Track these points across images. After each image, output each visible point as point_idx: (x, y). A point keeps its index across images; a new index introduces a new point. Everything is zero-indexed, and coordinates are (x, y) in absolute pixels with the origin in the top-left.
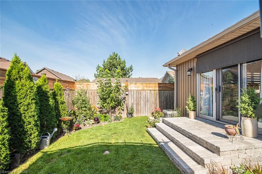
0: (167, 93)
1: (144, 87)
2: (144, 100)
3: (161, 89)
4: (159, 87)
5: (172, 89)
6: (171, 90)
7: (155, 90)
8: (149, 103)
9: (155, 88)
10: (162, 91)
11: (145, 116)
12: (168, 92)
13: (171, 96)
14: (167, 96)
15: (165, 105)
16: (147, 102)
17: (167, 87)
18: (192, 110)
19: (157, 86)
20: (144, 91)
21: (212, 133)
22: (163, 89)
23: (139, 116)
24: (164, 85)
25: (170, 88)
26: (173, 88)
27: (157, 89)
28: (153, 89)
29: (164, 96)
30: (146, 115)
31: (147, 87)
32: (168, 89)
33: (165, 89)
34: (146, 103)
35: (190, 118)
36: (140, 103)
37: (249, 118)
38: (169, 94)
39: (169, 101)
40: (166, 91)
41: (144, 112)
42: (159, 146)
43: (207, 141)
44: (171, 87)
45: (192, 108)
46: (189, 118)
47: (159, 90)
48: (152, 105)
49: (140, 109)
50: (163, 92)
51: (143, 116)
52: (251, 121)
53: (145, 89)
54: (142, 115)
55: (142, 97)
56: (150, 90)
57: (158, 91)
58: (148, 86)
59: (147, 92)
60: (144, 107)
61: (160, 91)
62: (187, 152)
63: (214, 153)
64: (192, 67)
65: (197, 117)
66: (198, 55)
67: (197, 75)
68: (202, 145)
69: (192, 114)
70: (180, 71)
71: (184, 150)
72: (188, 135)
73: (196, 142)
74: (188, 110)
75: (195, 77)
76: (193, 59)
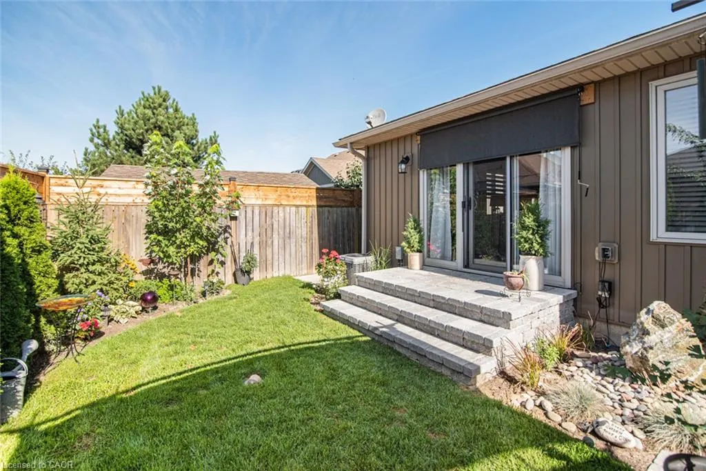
0: (337, 214)
1: (282, 197)
2: (281, 233)
3: (323, 204)
4: (317, 197)
5: (346, 204)
6: (345, 207)
7: (307, 206)
8: (293, 240)
9: (307, 201)
10: (326, 209)
11: (284, 276)
12: (339, 209)
13: (346, 222)
14: (337, 218)
15: (332, 243)
16: (290, 238)
17: (336, 199)
18: (416, 249)
19: (315, 195)
20: (281, 208)
21: (476, 291)
22: (328, 204)
23: (269, 276)
25: (344, 201)
26: (349, 202)
27: (315, 203)
28: (305, 203)
29: (331, 221)
30: (287, 273)
31: (289, 196)
32: (339, 204)
33: (332, 204)
34: (287, 240)
36: (270, 242)
37: (534, 257)
38: (342, 217)
39: (341, 233)
40: (335, 209)
41: (282, 266)
42: (370, 337)
43: (482, 306)
44: (346, 199)
45: (416, 246)
47: (318, 206)
48: (301, 247)
49: (269, 257)
50: (329, 211)
51: (277, 275)
52: (537, 260)
53: (284, 202)
54: (276, 275)
55: (275, 226)
56: (297, 206)
57: (316, 209)
58: (291, 195)
59: (288, 211)
60: (281, 252)
61: (321, 209)
62: (444, 335)
63: (498, 326)
64: (409, 155)
65: (424, 266)
66: (424, 129)
67: (421, 172)
68: (470, 316)
69: (415, 259)
70: (377, 161)
71: (436, 334)
72: (432, 303)
73: (455, 314)
74: (408, 250)
75: (415, 178)
76: (411, 135)
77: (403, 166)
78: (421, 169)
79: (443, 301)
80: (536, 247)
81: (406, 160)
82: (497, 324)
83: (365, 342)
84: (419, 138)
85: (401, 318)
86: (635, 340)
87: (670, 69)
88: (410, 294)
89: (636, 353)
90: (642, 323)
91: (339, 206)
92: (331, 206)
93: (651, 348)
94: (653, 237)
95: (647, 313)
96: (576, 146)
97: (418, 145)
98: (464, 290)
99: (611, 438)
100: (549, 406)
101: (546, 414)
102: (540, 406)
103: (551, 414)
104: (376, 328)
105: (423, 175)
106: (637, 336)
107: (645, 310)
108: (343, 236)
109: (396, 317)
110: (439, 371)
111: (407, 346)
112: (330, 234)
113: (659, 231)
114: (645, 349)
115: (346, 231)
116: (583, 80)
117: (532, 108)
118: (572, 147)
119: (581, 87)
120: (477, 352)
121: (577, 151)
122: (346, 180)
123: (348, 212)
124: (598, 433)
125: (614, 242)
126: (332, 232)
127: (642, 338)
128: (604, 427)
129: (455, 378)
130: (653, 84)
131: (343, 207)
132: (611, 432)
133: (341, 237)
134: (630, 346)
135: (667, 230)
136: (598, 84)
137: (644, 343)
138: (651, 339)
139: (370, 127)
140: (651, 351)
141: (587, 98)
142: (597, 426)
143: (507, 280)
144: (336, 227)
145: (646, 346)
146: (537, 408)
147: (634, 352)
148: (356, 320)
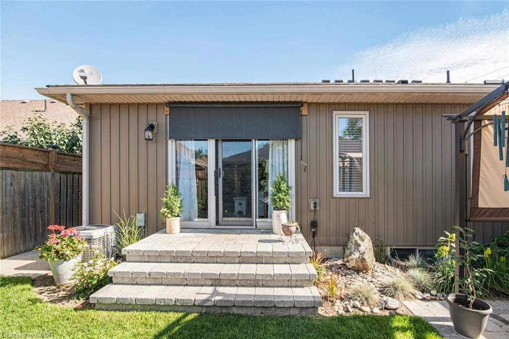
0: (25, 180)
5: (38, 168)
6: (37, 170)
10: (9, 172)
12: (28, 174)
13: (38, 189)
14: (25, 185)
15: (18, 217)
17: (23, 160)
21: (259, 241)
22: (11, 165)
24: (15, 152)
25: (36, 163)
26: (42, 164)
29: (16, 189)
32: (28, 167)
33: (17, 166)
35: (171, 233)
38: (32, 183)
39: (31, 203)
40: (23, 172)
44: (38, 161)
46: (165, 232)
50: (13, 176)
62: (269, 284)
63: (300, 264)
64: (155, 123)
65: (183, 229)
66: (175, 103)
67: (170, 142)
68: (276, 262)
69: (175, 223)
70: (106, 123)
71: (261, 284)
72: (237, 260)
73: (262, 263)
74: (169, 215)
76: (157, 105)
77: (150, 133)
78: (170, 138)
79: (251, 255)
81: (151, 128)
82: (299, 262)
84: (167, 109)
85: (217, 281)
86: (354, 251)
87: (341, 107)
88: (211, 257)
89: (359, 258)
90: (356, 241)
91: (29, 170)
92: (16, 169)
93: (364, 253)
94: (335, 195)
95: (356, 234)
96: (298, 139)
97: (166, 115)
99: (394, 307)
100: (358, 304)
101: (360, 309)
102: (354, 307)
103: (364, 308)
104: (207, 300)
105: (171, 144)
106: (355, 249)
107: (354, 234)
108: (35, 206)
109: (210, 282)
110: (287, 314)
112: (14, 206)
113: (337, 193)
114: (361, 254)
115: (38, 200)
116: (304, 100)
117: (271, 108)
118: (295, 140)
119: (301, 104)
120: (302, 287)
121: (299, 142)
122: (24, 137)
123: (41, 177)
124: (388, 307)
125: (317, 198)
126: (17, 203)
127: (358, 249)
128: (389, 302)
129: (304, 314)
130: (335, 112)
131: (34, 170)
132: (393, 303)
133: (31, 209)
134: (354, 255)
135: (340, 191)
136: (310, 104)
137: (360, 251)
138: (362, 248)
139: (84, 84)
140: (365, 255)
141: (304, 111)
142: (386, 304)
144: (23, 195)
145: (361, 252)
146: (353, 309)
147: (357, 257)
148: (171, 300)
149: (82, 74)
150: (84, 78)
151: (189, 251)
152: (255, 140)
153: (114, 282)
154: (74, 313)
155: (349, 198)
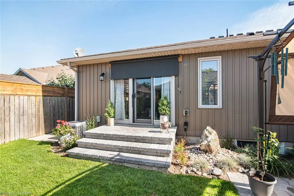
0: (55, 101)
1: (17, 90)
2: (17, 112)
3: (46, 94)
4: (42, 91)
5: (60, 95)
6: (60, 96)
7: (36, 96)
8: (26, 117)
9: (36, 93)
10: (48, 97)
11: (19, 140)
12: (56, 98)
13: (60, 104)
14: (55, 103)
15: (52, 116)
16: (23, 115)
17: (54, 92)
18: (112, 117)
19: (41, 89)
20: (17, 97)
21: (149, 132)
22: (49, 95)
23: (7, 141)
24: (51, 89)
25: (59, 93)
26: (62, 94)
27: (41, 94)
28: (34, 94)
29: (51, 105)
30: (22, 137)
31: (22, 89)
32: (56, 95)
33: (52, 95)
34: (21, 117)
35: (109, 126)
36: (7, 119)
37: (166, 116)
38: (58, 102)
39: (57, 111)
40: (54, 98)
42: (108, 163)
44: (60, 92)
45: (112, 115)
46: (107, 125)
47: (43, 96)
48: (32, 120)
49: (7, 128)
50: (50, 99)
51: (14, 140)
53: (18, 93)
54: (12, 139)
55: (12, 108)
56: (29, 96)
57: (42, 97)
58: (24, 89)
59: (23, 98)
60: (17, 124)
61: (45, 98)
62: (146, 153)
63: (166, 144)
64: (104, 72)
65: (116, 124)
66: (113, 61)
67: (111, 81)
68: (153, 142)
69: (112, 121)
70: (84, 74)
71: (142, 153)
72: (133, 140)
73: (146, 143)
74: (108, 117)
75: (107, 83)
76: (106, 63)
77: (102, 77)
78: (111, 79)
79: (140, 138)
80: (168, 112)
81: (103, 75)
83: (107, 166)
84: (110, 65)
85: (121, 150)
86: (204, 140)
87: (203, 55)
88: (121, 138)
89: (206, 144)
90: (206, 134)
91: (56, 96)
92: (51, 96)
93: (210, 142)
94: (199, 107)
95: (207, 130)
96: (176, 75)
97: (110, 68)
98: (143, 132)
99: (217, 174)
100: (195, 170)
101: (195, 173)
102: (192, 171)
103: (198, 172)
104: (113, 158)
105: (112, 82)
106: (205, 139)
107: (206, 130)
108: (59, 112)
109: (118, 150)
110: (151, 169)
111: (133, 162)
112: (50, 112)
113: (200, 105)
114: (208, 142)
115: (60, 110)
116: (180, 53)
117: (161, 60)
118: (175, 76)
119: (178, 55)
120: (163, 156)
121: (177, 77)
122: (57, 82)
123: (61, 99)
124: (213, 174)
125: (188, 109)
126: (52, 110)
127: (207, 139)
128: (214, 171)
129: (160, 170)
130: (199, 59)
131: (59, 96)
132: (217, 172)
133: (57, 113)
134: (204, 142)
135: (202, 105)
136: (183, 55)
137: (207, 140)
138: (209, 139)
139: (77, 56)
140: (210, 143)
141: (180, 59)
142: (212, 171)
143: (164, 125)
144: (54, 107)
145: (208, 141)
146: (191, 172)
147: (205, 144)
148: (97, 156)
149: (76, 52)
150: (77, 54)
151: (111, 134)
152: (153, 78)
153: (78, 146)
154: (60, 158)
155: (208, 109)
